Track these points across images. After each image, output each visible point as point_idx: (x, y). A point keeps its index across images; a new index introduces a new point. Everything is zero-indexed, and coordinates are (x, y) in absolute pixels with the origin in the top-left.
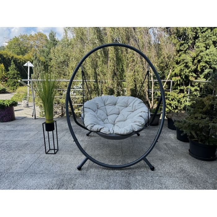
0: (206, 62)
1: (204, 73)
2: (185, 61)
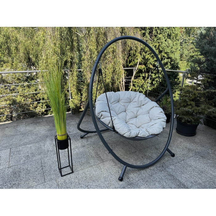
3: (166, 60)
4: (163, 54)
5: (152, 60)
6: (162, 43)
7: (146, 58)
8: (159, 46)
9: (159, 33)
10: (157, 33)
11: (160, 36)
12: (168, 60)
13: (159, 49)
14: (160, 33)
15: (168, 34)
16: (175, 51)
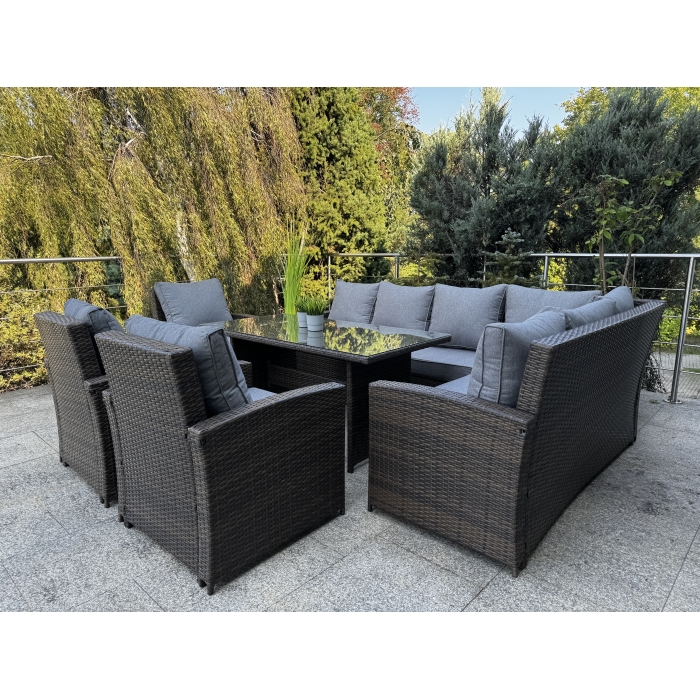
0: (358, 219)
1: (354, 239)
2: (330, 214)
3: (359, 236)
4: (352, 221)
5: (332, 234)
6: (346, 198)
7: (319, 230)
8: (341, 204)
9: (337, 176)
10: (334, 177)
11: (342, 183)
12: (363, 234)
13: (343, 212)
14: (340, 179)
15: (357, 180)
16: (375, 214)
